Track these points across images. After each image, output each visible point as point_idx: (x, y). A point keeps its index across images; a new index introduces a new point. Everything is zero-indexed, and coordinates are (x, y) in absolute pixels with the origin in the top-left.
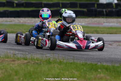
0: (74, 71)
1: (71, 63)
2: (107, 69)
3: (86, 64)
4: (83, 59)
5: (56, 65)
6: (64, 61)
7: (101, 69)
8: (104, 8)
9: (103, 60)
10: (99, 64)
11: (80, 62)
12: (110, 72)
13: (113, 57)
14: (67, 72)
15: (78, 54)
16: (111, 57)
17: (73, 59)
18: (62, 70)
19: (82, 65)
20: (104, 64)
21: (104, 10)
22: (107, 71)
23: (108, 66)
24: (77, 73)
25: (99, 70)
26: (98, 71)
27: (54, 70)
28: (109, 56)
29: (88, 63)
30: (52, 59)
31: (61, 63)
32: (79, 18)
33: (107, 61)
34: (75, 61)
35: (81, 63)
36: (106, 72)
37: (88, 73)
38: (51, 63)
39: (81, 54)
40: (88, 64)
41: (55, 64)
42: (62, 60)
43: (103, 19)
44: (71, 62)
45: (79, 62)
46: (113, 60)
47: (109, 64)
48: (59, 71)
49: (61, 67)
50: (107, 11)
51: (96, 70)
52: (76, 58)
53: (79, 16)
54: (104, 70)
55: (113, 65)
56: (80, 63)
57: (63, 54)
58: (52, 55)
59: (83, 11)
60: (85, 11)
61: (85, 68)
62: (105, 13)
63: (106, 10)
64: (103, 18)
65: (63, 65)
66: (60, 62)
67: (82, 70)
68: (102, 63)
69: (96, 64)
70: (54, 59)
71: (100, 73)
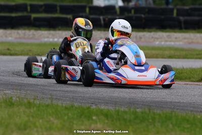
0: (52, 119)
1: (48, 106)
2: (106, 116)
3: (72, 106)
4: (67, 99)
5: (22, 109)
6: (35, 102)
7: (97, 115)
8: (102, 14)
9: (100, 101)
10: (94, 107)
11: (62, 103)
12: (112, 121)
13: (116, 95)
14: (41, 121)
15: (59, 90)
16: (114, 95)
17: (50, 98)
18: (33, 117)
19: (66, 108)
20: (103, 107)
21: (101, 18)
22: (107, 119)
23: (109, 110)
24: (57, 122)
25: (94, 118)
26: (92, 119)
27: (18, 117)
28: (110, 95)
29: (76, 105)
30: (14, 98)
31: (29, 105)
32: (59, 30)
33: (107, 103)
34: (55, 102)
35: (64, 105)
36: (106, 121)
37: (75, 122)
38: (13, 104)
39: (62, 91)
40: (76, 108)
41: (20, 107)
42: (32, 101)
43: (99, 32)
44: (47, 103)
45: (60, 103)
46: (117, 100)
47: (111, 108)
48: (26, 119)
49: (30, 112)
50: (107, 19)
51: (89, 118)
52: (55, 97)
53: (60, 27)
54: (102, 117)
55: (117, 108)
56: (62, 106)
57: (33, 90)
58: (15, 91)
59: (67, 18)
60: (70, 18)
61: (70, 114)
62: (102, 22)
63: (104, 17)
64: (99, 30)
65: (34, 107)
66: (29, 103)
67: (66, 118)
68: (100, 107)
69: (89, 108)
70: (18, 99)
71: (96, 123)
